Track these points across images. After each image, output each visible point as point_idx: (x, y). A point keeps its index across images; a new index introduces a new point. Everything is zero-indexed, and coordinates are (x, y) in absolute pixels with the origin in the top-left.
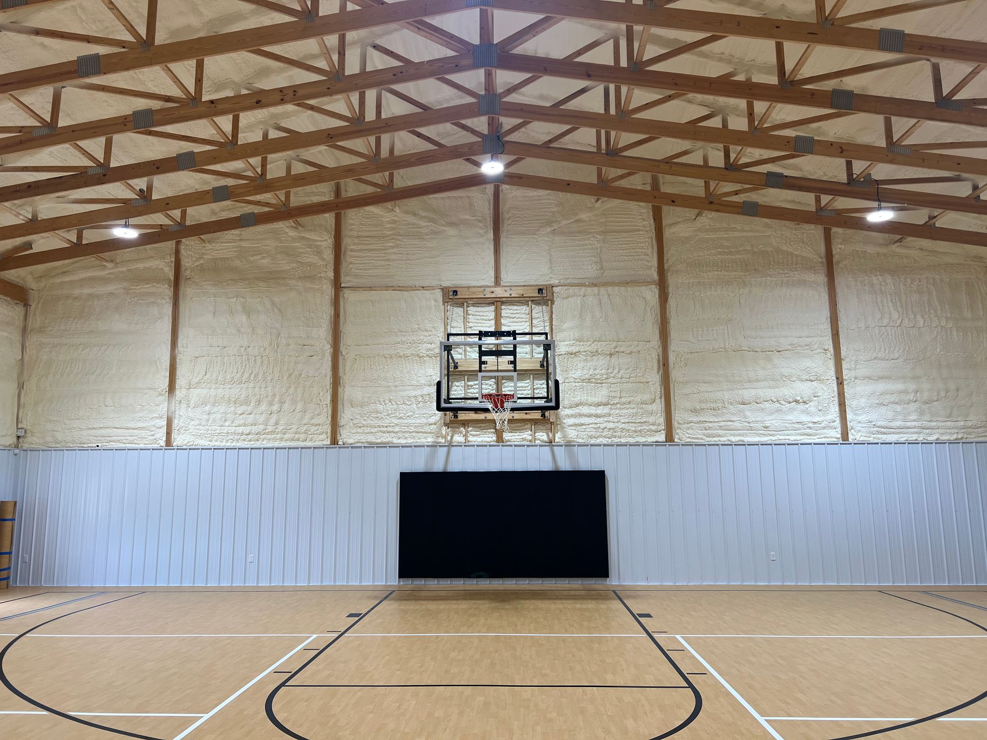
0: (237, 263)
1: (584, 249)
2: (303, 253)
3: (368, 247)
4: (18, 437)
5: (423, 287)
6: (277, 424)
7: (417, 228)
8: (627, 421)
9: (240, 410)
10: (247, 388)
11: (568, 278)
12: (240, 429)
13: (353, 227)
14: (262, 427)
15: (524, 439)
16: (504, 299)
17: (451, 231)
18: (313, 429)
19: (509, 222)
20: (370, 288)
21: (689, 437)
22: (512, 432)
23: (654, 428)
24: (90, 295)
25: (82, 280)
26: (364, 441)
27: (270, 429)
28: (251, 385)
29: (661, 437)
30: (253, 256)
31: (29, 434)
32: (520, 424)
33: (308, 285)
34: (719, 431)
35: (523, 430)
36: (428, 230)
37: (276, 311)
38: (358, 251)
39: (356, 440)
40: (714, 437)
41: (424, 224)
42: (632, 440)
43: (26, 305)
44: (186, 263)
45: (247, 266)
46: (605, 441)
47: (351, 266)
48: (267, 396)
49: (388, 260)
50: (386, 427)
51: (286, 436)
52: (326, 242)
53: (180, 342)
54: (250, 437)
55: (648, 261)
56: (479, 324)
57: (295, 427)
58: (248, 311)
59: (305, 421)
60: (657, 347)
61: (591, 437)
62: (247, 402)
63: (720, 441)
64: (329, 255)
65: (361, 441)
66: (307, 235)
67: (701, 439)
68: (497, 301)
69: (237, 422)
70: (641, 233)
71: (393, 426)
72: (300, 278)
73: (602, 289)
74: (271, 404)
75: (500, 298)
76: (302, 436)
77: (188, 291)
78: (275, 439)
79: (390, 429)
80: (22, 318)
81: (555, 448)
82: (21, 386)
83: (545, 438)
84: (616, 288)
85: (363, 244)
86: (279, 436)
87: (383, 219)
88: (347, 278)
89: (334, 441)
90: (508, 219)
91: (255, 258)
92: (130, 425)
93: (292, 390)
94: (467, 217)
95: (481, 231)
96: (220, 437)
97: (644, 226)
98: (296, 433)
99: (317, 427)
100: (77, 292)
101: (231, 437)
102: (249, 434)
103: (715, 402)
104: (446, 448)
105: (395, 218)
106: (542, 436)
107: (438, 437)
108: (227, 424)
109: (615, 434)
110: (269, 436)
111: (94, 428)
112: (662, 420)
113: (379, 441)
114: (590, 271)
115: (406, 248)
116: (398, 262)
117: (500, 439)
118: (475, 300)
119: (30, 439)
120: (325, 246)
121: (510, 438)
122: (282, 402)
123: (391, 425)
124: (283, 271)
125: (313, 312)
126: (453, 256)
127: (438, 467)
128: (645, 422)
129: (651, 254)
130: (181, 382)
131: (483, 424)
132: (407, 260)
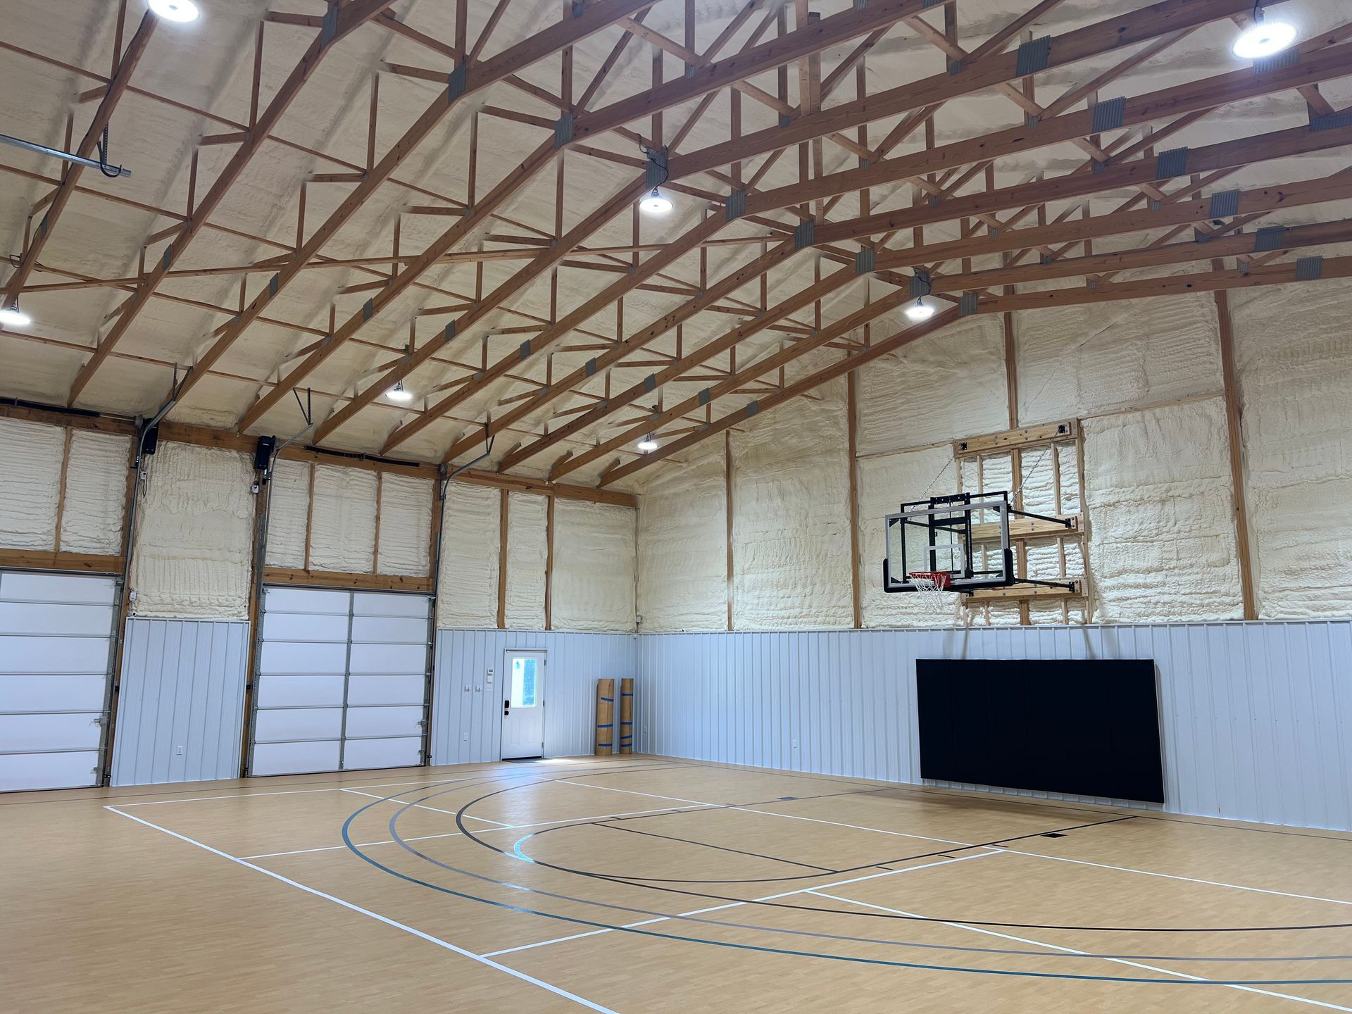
0: (773, 447)
1: (1123, 363)
2: (823, 426)
3: (880, 409)
4: (638, 623)
5: (933, 445)
6: (810, 607)
7: (927, 376)
8: (1188, 591)
9: (781, 594)
10: (785, 571)
11: (1101, 406)
12: (782, 613)
13: (866, 389)
14: (798, 610)
15: (1055, 620)
16: (1020, 445)
17: (961, 373)
18: (840, 611)
19: (1026, 347)
20: (882, 454)
21: (1281, 612)
22: (1041, 612)
23: (1227, 600)
24: (674, 494)
25: (670, 481)
26: (885, 624)
27: (805, 612)
28: (788, 568)
29: (1238, 613)
30: (783, 437)
31: (644, 621)
32: (1049, 601)
33: (829, 460)
34: (1332, 602)
35: (1053, 608)
36: (937, 377)
37: (804, 491)
38: (872, 414)
39: (878, 624)
40: (1325, 610)
41: (932, 371)
42: (1196, 618)
43: (637, 509)
44: (736, 453)
45: (780, 448)
46: (1159, 620)
47: (866, 432)
48: (801, 579)
49: (900, 419)
50: (906, 608)
51: (819, 619)
52: (840, 409)
53: (734, 530)
54: (790, 620)
55: (1211, 363)
56: (997, 480)
57: (825, 609)
58: (782, 494)
59: (833, 603)
60: (1228, 485)
61: (1139, 615)
62: (785, 586)
63: (1333, 616)
64: (844, 424)
65: (882, 624)
66: (826, 407)
67: (1302, 614)
68: (1013, 449)
69: (780, 606)
70: (1199, 325)
71: (912, 607)
72: (822, 453)
73: (1148, 414)
74: (804, 586)
75: (1015, 444)
76: (832, 619)
77: (738, 480)
78: (810, 623)
79: (909, 610)
80: (634, 520)
81: (1089, 630)
82: (636, 579)
83: (1079, 618)
84: (1166, 409)
85: (876, 405)
86: (813, 619)
87: (893, 374)
88: (862, 446)
89: (858, 625)
90: (1025, 344)
91: (786, 439)
92: (706, 611)
93: (820, 572)
94: (978, 351)
95: (994, 366)
96: (768, 621)
97: (1203, 315)
98: (826, 616)
99: (843, 609)
100: (666, 492)
101: (776, 621)
102: (789, 618)
103: (1322, 557)
104: (964, 632)
105: (903, 370)
106: (1076, 615)
107: (958, 618)
108: (772, 607)
109: (1172, 610)
110: (805, 620)
111: (682, 615)
112: (1238, 588)
113: (899, 624)
114: (1130, 391)
115: (917, 401)
116: (909, 419)
117: (1025, 621)
118: (987, 451)
119: (644, 625)
120: (841, 415)
121: (1037, 619)
122: (814, 585)
123: (909, 605)
124: (809, 448)
125: (835, 487)
126: (966, 401)
127: (956, 655)
128: (1214, 592)
129: (1215, 353)
130: (737, 569)
131: (1006, 601)
132: (919, 415)
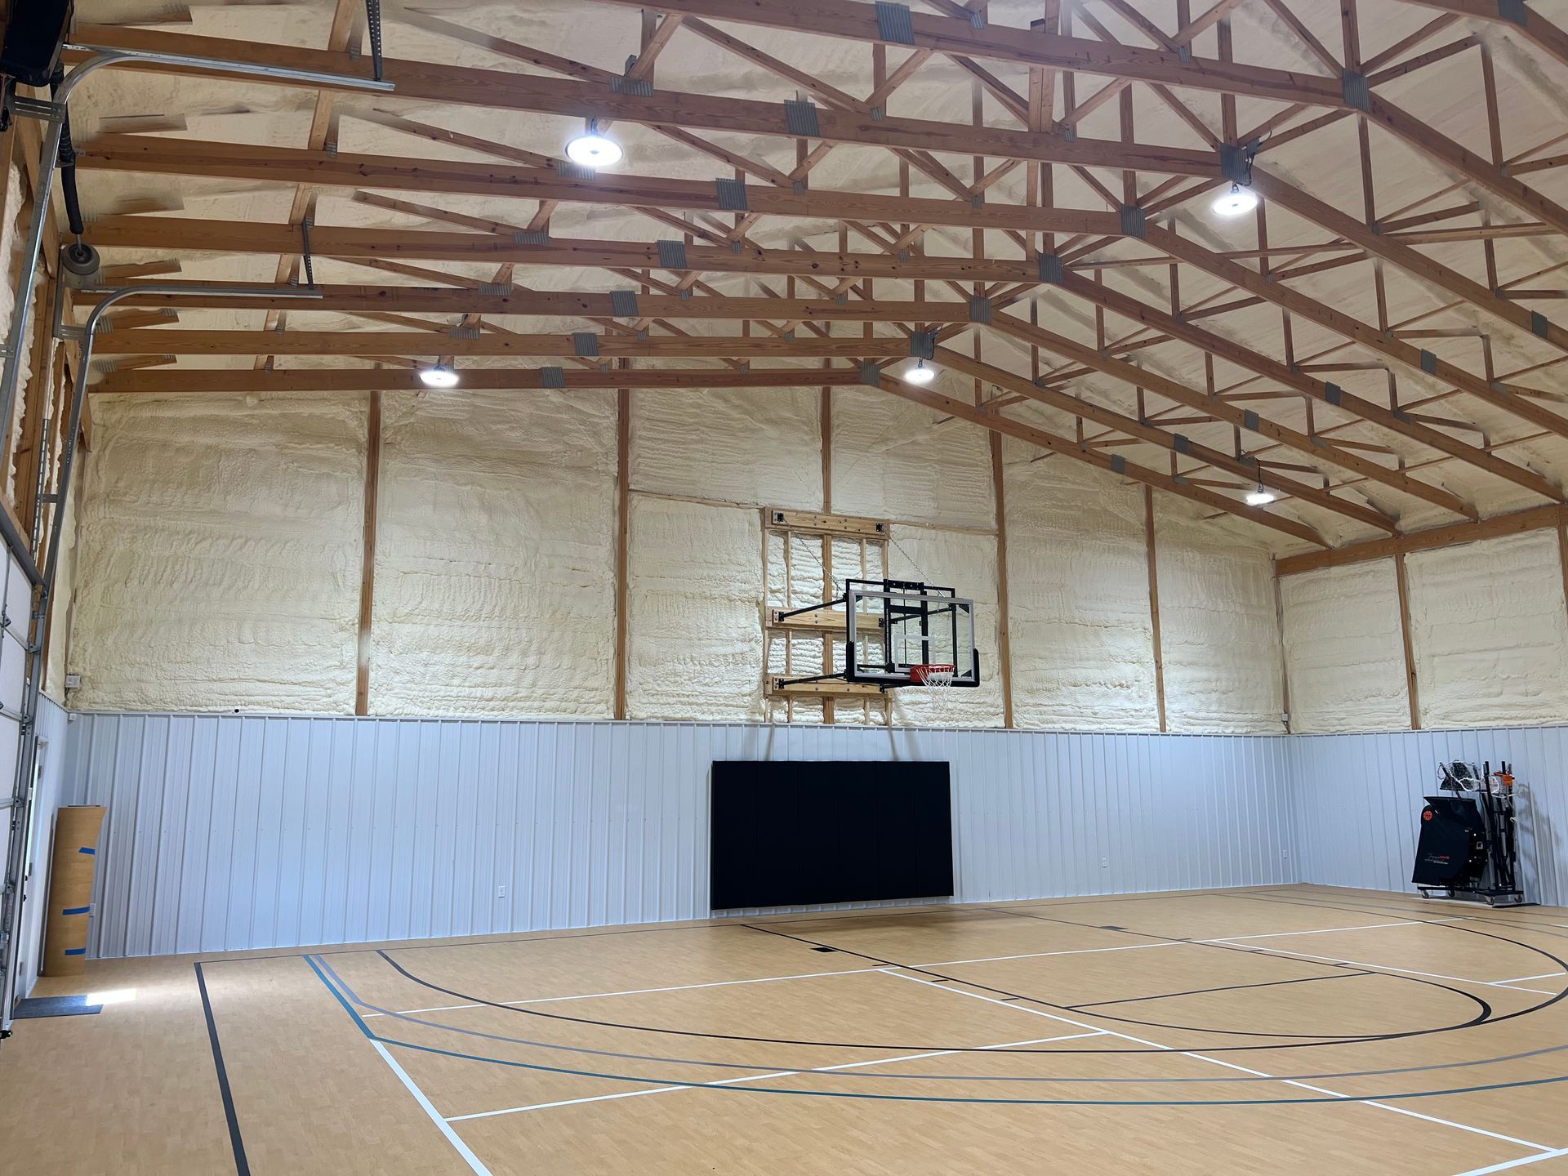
0: (471, 431)
1: (921, 480)
2: (573, 431)
3: (662, 436)
4: (68, 689)
5: (738, 504)
6: (534, 685)
7: (728, 419)
8: (965, 700)
9: (477, 661)
10: (489, 628)
11: (904, 515)
12: (478, 692)
13: (643, 404)
14: (512, 689)
15: (855, 720)
16: (837, 533)
17: (771, 431)
18: (588, 695)
19: (839, 431)
20: (669, 497)
21: (1026, 723)
22: (841, 710)
23: (992, 710)
24: (209, 447)
25: (195, 420)
26: (659, 715)
27: (524, 693)
28: (495, 624)
29: (1000, 722)
30: (495, 423)
31: (87, 687)
32: (850, 700)
33: (581, 480)
34: (1052, 717)
35: (854, 707)
36: (742, 425)
37: (533, 513)
38: (649, 439)
39: (649, 714)
40: (1047, 723)
41: (738, 416)
42: (970, 725)
43: (84, 449)
44: (387, 418)
45: (486, 438)
46: (942, 724)
47: (639, 460)
48: (520, 643)
49: (689, 458)
50: (688, 696)
51: (548, 705)
52: (608, 418)
53: (379, 548)
54: (491, 704)
55: (985, 505)
56: (803, 562)
57: (561, 691)
58: (488, 508)
59: (576, 683)
60: (994, 612)
61: (928, 719)
62: (487, 650)
63: (1054, 728)
64: (611, 439)
65: (656, 714)
66: (579, 405)
67: (1037, 725)
68: (827, 534)
69: (472, 680)
70: (980, 469)
71: (696, 696)
72: (567, 467)
73: (940, 533)
74: (524, 654)
75: (832, 530)
76: (572, 705)
77: (389, 465)
78: (530, 709)
79: (692, 700)
81: (894, 732)
83: (880, 719)
84: (954, 534)
85: (656, 430)
86: (536, 704)
87: (683, 399)
88: (635, 477)
89: (620, 714)
90: (838, 426)
91: (500, 427)
92: (286, 677)
93: (556, 634)
94: (789, 415)
95: (806, 438)
96: (444, 702)
97: (982, 461)
98: (562, 700)
99: (593, 693)
100: (184, 439)
101: (464, 703)
102: (491, 700)
103: (1049, 681)
104: (768, 729)
105: (699, 401)
106: (876, 716)
107: (754, 713)
108: (456, 681)
109: (952, 716)
110: (522, 704)
111: (220, 680)
112: (1000, 701)
113: (679, 716)
114: (927, 508)
115: (713, 445)
116: (702, 463)
117: (829, 718)
118: (802, 529)
119: (89, 693)
120: (605, 425)
121: (840, 718)
122: (541, 653)
123: (694, 693)
124: (543, 454)
125: (587, 521)
126: (772, 465)
127: (759, 755)
128: (983, 703)
129: (988, 497)
130: (378, 610)
131: (808, 697)
132: (713, 462)
